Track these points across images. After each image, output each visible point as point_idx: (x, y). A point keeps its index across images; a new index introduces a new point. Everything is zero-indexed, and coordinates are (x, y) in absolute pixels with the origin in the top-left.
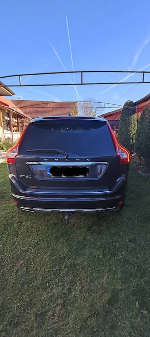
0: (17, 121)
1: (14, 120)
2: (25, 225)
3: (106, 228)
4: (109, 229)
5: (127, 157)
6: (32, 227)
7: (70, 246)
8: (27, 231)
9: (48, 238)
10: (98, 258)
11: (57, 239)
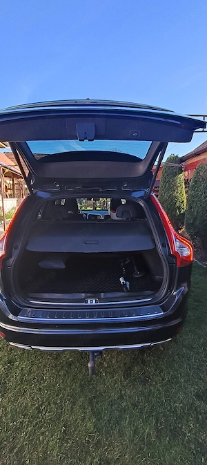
0: (11, 182)
1: (8, 182)
2: (18, 367)
3: (156, 370)
4: (160, 373)
5: (189, 253)
6: (30, 373)
7: (97, 414)
8: (22, 381)
9: (57, 395)
10: (149, 443)
11: (73, 399)
